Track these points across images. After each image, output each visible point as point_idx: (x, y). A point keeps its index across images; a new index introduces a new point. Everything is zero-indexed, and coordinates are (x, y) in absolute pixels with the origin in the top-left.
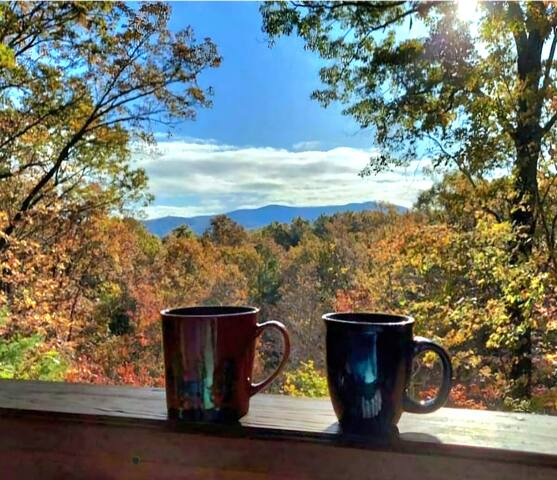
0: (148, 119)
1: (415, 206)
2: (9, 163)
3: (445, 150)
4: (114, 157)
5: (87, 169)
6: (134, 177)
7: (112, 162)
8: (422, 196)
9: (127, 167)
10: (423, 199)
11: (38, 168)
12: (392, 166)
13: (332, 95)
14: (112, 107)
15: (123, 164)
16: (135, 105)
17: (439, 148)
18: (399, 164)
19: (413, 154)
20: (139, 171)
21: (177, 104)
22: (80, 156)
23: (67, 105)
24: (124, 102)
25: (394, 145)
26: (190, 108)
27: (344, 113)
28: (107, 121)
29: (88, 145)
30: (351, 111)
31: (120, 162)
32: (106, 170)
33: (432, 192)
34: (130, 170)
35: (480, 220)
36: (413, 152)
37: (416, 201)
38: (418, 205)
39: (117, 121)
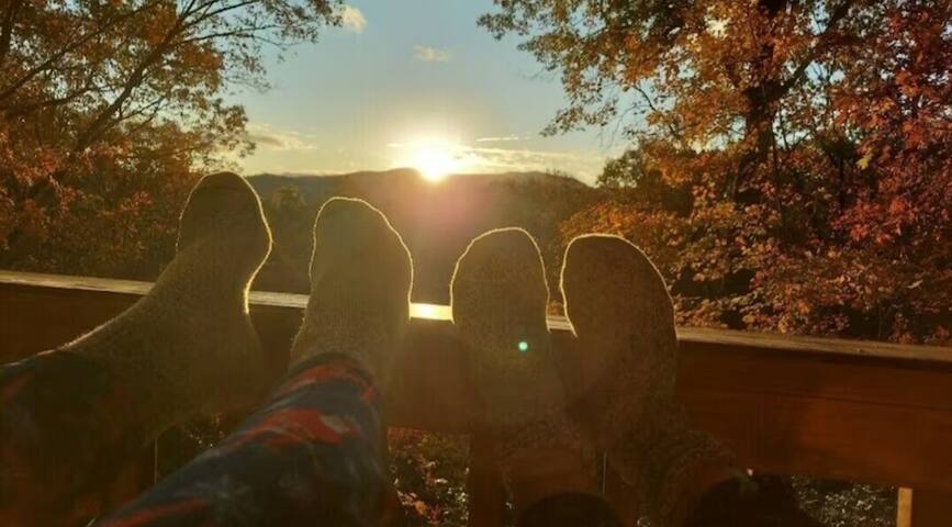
0: (252, 36)
1: (600, 179)
2: (56, 86)
3: (654, 106)
4: (201, 87)
5: (165, 101)
6: (228, 116)
7: (201, 93)
8: (609, 166)
9: (219, 101)
10: (611, 171)
11: (94, 95)
12: (583, 123)
13: (507, 21)
14: (205, 16)
15: (215, 97)
16: (234, 16)
17: (647, 103)
18: (592, 121)
19: (612, 109)
20: (235, 108)
21: (295, 18)
22: (155, 82)
23: (141, 9)
24: (220, 11)
25: (588, 95)
26: (311, 24)
27: (520, 47)
28: (196, 35)
29: (168, 68)
30: (530, 46)
31: (210, 94)
32: (190, 104)
33: (623, 161)
34: (223, 106)
35: (698, 199)
36: (612, 106)
37: (602, 172)
38: (603, 179)
39: (210, 37)
